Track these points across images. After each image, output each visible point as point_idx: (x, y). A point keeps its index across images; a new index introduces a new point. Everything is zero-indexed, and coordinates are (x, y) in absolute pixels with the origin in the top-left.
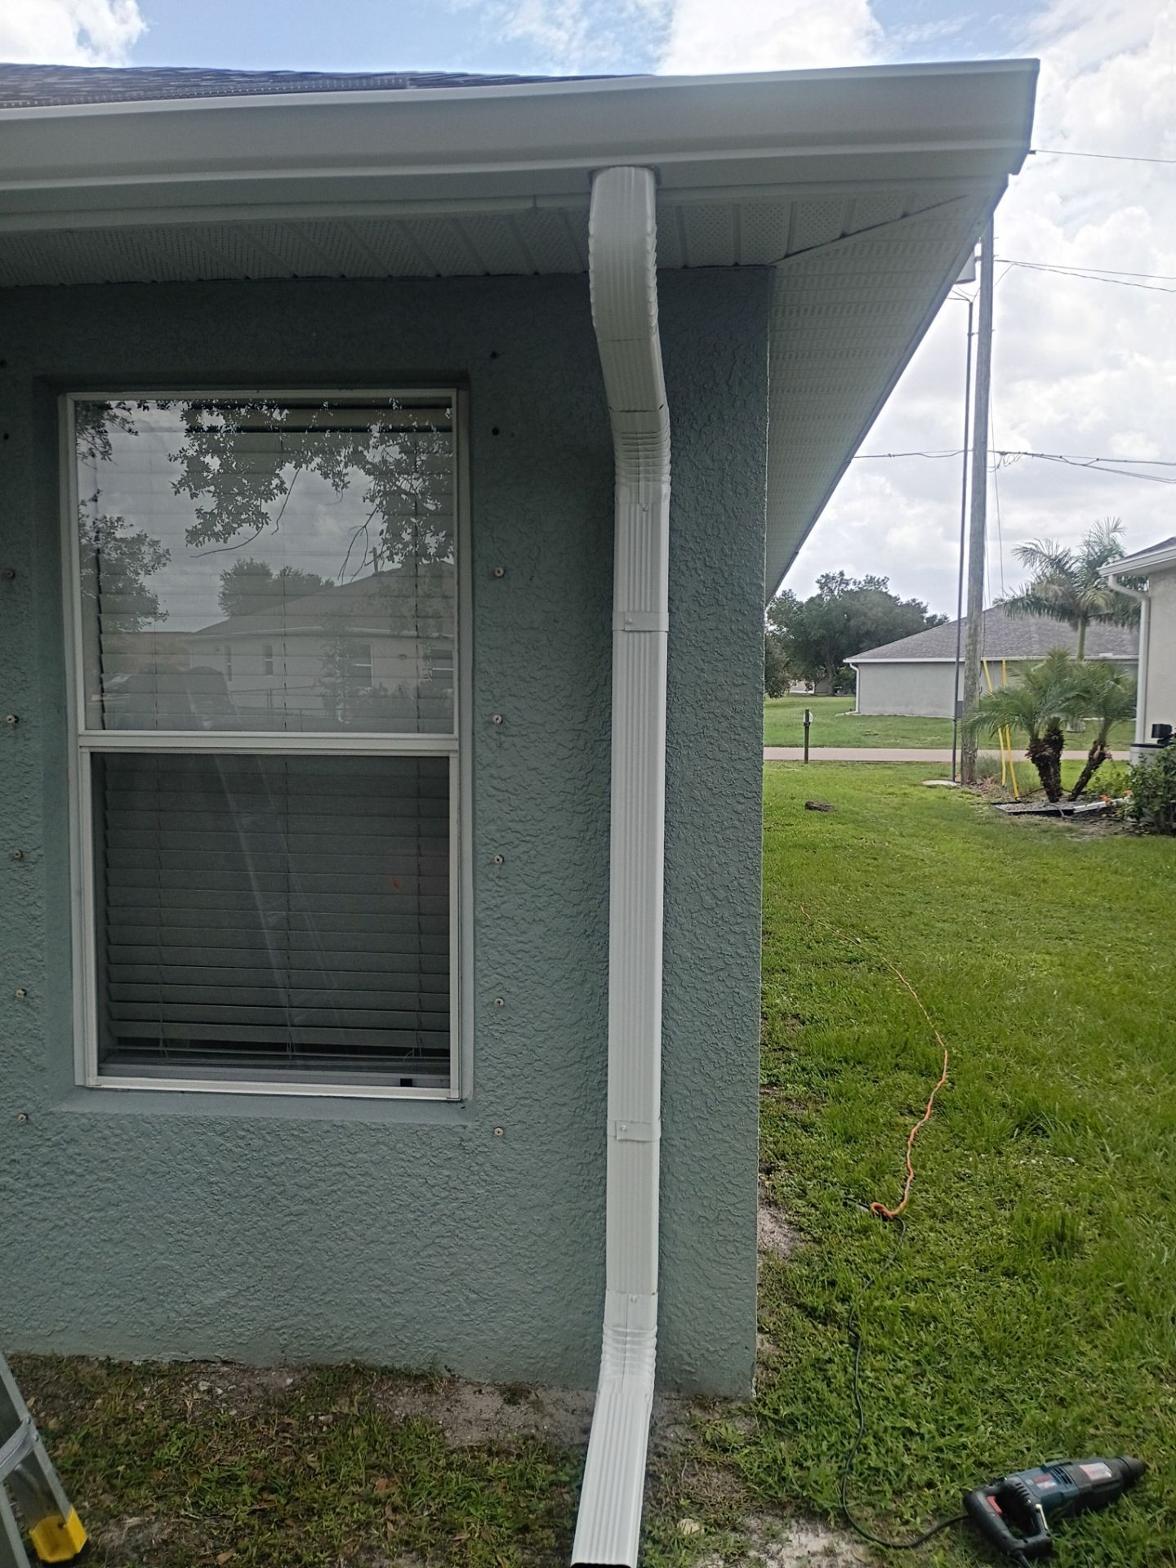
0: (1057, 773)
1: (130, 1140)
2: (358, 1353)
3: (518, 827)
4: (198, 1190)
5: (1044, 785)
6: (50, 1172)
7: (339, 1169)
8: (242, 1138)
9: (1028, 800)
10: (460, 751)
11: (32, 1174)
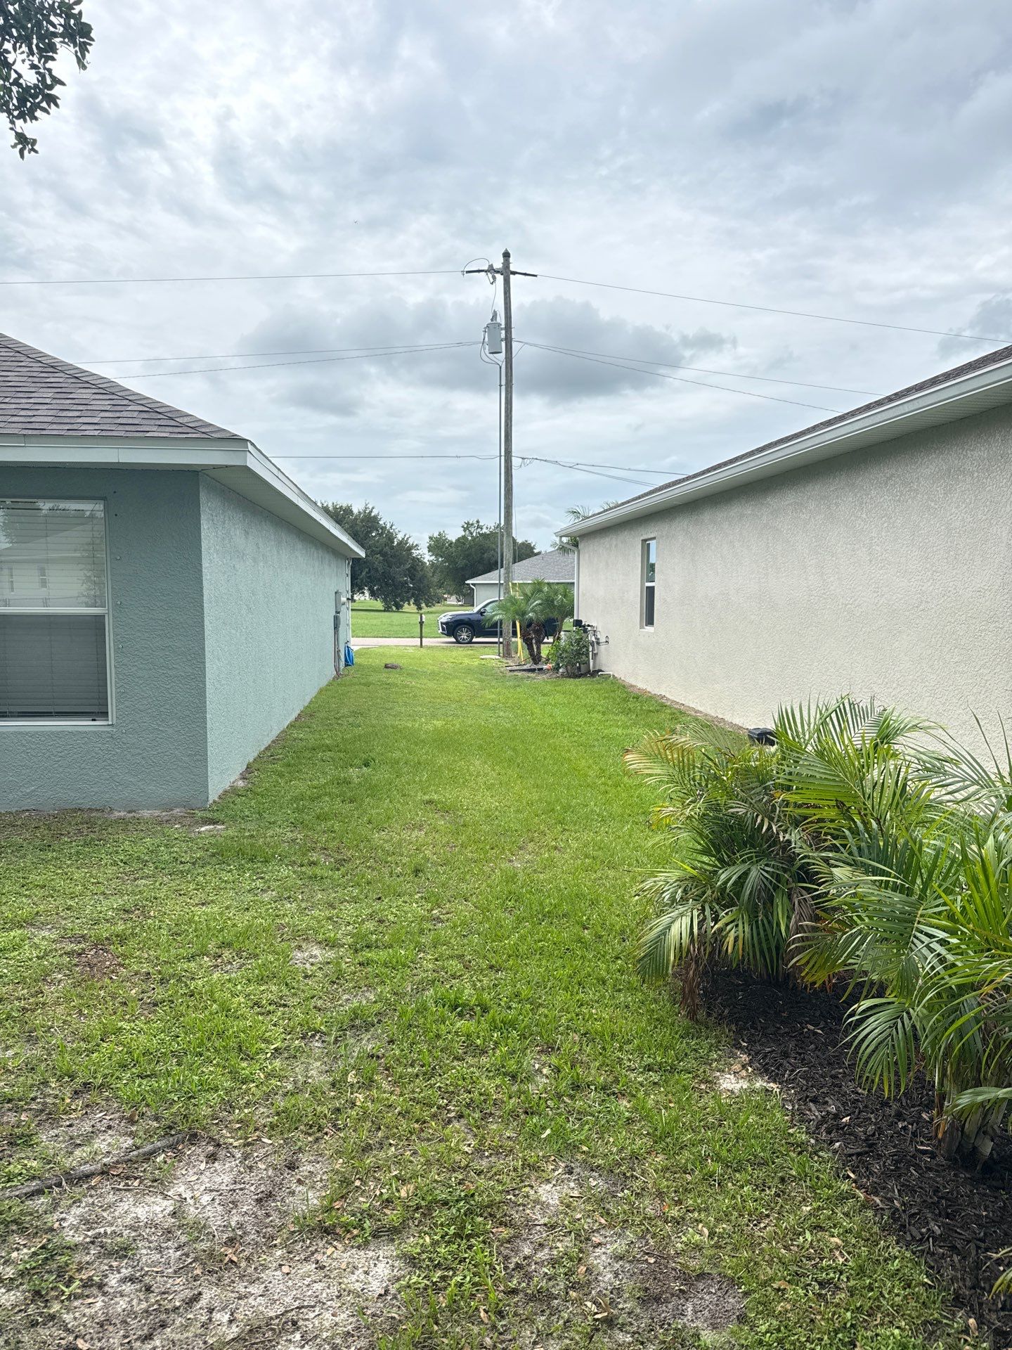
2: (79, 804)
3: (127, 636)
4: (23, 755)
5: (530, 655)
7: (71, 746)
8: (38, 738)
9: (525, 663)
10: (108, 614)
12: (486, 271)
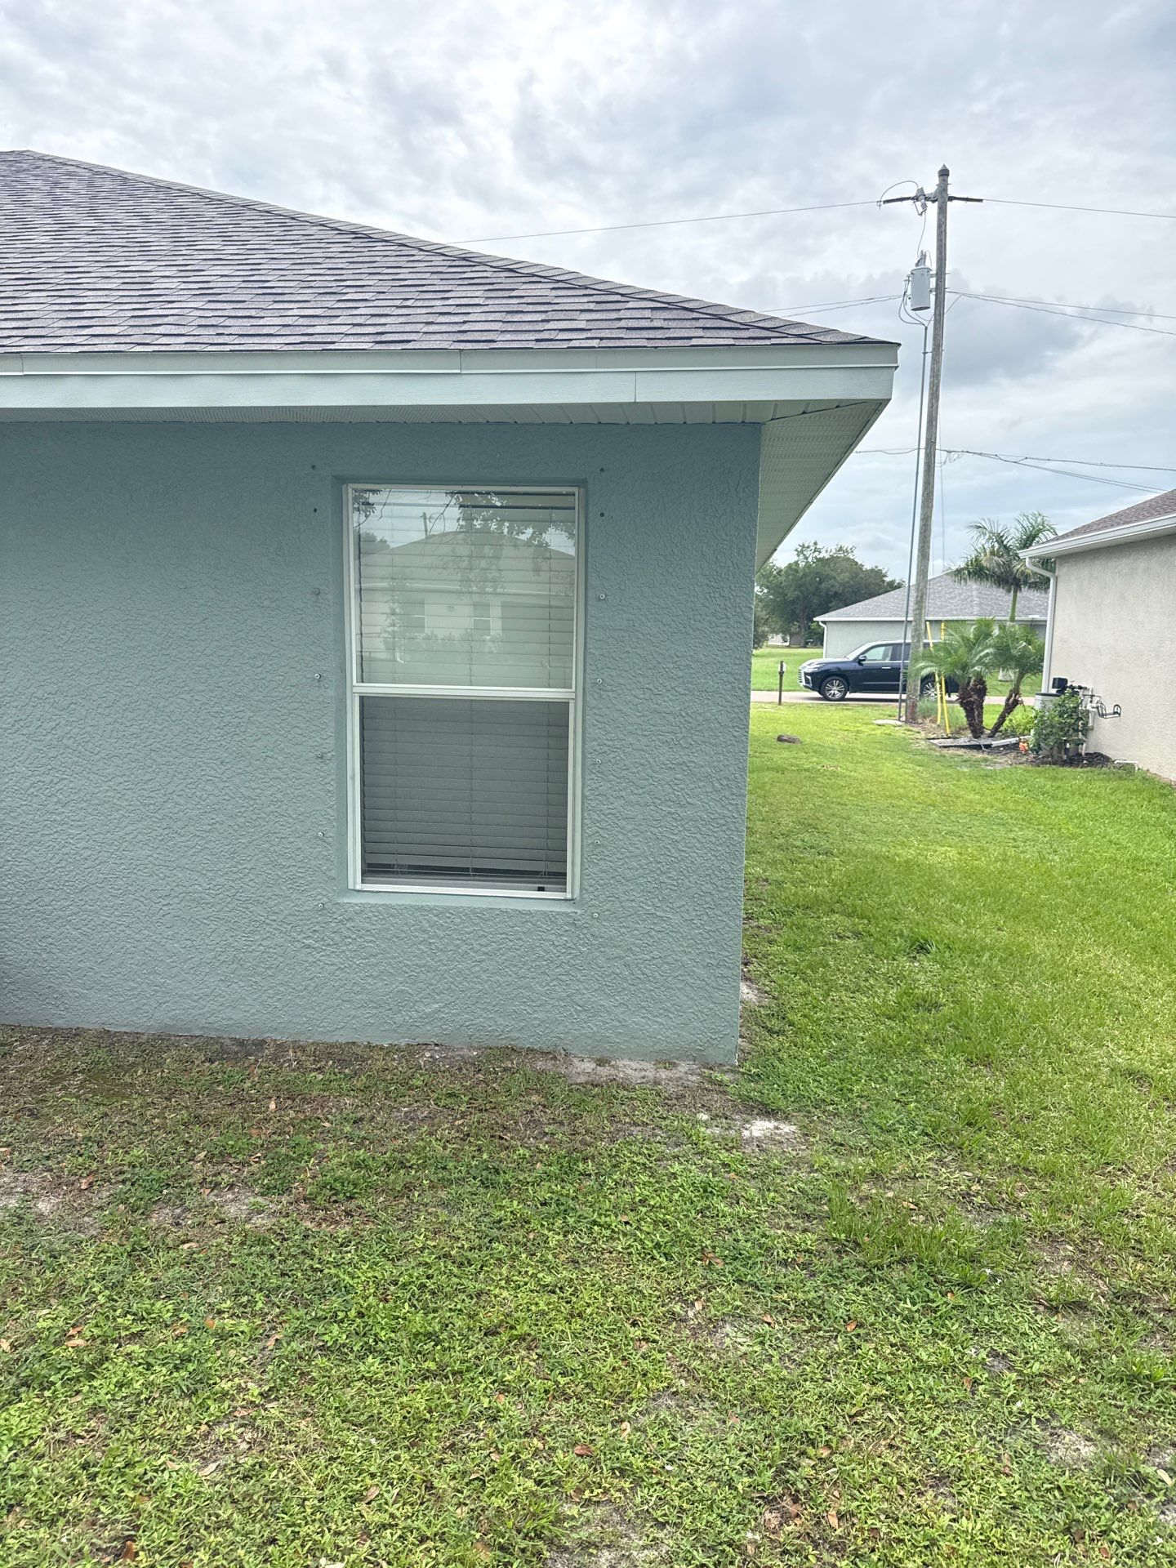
0: (980, 715)
1: (384, 919)
2: (513, 1040)
3: (610, 743)
4: (422, 947)
5: (970, 725)
6: (337, 938)
7: (504, 936)
8: (449, 918)
9: (957, 736)
10: (575, 699)
11: (326, 938)
12: (913, 199)
